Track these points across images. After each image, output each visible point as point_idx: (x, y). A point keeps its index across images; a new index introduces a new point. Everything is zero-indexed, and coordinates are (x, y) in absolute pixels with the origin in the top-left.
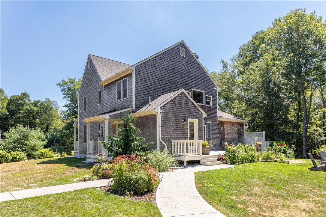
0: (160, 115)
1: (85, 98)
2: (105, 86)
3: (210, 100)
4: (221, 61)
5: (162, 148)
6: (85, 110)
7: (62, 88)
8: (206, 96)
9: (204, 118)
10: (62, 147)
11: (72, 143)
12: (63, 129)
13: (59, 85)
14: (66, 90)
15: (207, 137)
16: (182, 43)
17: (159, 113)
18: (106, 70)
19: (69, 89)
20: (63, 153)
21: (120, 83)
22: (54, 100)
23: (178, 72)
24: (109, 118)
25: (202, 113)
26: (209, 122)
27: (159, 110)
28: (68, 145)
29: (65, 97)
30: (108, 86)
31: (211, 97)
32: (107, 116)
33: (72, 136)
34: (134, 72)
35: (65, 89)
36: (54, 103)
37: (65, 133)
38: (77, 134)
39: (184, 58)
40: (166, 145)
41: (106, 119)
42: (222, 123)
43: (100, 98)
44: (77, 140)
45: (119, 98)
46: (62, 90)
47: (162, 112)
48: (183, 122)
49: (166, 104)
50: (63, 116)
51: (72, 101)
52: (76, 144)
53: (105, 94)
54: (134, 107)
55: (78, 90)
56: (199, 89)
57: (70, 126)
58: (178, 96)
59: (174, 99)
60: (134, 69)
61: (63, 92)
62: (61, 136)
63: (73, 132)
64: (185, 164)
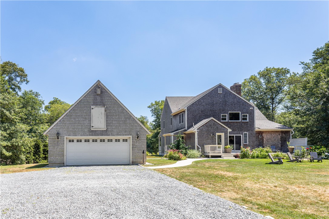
0: (197, 133)
1: (164, 121)
2: (174, 116)
3: (247, 117)
4: (300, 63)
5: (198, 148)
6: (164, 128)
7: (151, 109)
8: (242, 114)
9: (229, 132)
10: (152, 150)
11: (158, 148)
12: (151, 138)
13: (149, 107)
14: (154, 110)
15: (243, 143)
16: (220, 85)
17: (196, 132)
18: (175, 105)
19: (155, 109)
20: (153, 153)
21: (180, 115)
22: (145, 116)
23: (216, 103)
24: (173, 134)
25: (227, 129)
26: (246, 133)
27: (196, 130)
28: (155, 149)
29: (153, 115)
30: (175, 116)
31: (248, 115)
32: (172, 134)
33: (157, 142)
34: (186, 110)
35: (152, 110)
36: (145, 118)
37: (153, 140)
38: (160, 141)
39: (221, 94)
40: (200, 148)
41: (172, 135)
42: (260, 133)
43: (171, 122)
44: (160, 145)
45: (180, 123)
46: (151, 110)
47: (198, 131)
48: (212, 135)
49: (201, 127)
50: (151, 127)
51: (157, 117)
52: (160, 148)
53: (173, 120)
54: (186, 128)
55: (161, 110)
56: (235, 111)
57: (156, 135)
58: (209, 121)
59: (206, 123)
60: (186, 109)
61: (152, 112)
62: (151, 142)
63: (158, 140)
64: (210, 157)
